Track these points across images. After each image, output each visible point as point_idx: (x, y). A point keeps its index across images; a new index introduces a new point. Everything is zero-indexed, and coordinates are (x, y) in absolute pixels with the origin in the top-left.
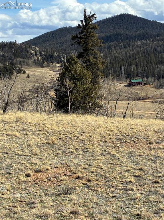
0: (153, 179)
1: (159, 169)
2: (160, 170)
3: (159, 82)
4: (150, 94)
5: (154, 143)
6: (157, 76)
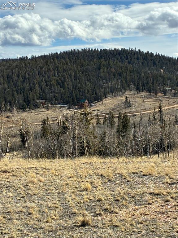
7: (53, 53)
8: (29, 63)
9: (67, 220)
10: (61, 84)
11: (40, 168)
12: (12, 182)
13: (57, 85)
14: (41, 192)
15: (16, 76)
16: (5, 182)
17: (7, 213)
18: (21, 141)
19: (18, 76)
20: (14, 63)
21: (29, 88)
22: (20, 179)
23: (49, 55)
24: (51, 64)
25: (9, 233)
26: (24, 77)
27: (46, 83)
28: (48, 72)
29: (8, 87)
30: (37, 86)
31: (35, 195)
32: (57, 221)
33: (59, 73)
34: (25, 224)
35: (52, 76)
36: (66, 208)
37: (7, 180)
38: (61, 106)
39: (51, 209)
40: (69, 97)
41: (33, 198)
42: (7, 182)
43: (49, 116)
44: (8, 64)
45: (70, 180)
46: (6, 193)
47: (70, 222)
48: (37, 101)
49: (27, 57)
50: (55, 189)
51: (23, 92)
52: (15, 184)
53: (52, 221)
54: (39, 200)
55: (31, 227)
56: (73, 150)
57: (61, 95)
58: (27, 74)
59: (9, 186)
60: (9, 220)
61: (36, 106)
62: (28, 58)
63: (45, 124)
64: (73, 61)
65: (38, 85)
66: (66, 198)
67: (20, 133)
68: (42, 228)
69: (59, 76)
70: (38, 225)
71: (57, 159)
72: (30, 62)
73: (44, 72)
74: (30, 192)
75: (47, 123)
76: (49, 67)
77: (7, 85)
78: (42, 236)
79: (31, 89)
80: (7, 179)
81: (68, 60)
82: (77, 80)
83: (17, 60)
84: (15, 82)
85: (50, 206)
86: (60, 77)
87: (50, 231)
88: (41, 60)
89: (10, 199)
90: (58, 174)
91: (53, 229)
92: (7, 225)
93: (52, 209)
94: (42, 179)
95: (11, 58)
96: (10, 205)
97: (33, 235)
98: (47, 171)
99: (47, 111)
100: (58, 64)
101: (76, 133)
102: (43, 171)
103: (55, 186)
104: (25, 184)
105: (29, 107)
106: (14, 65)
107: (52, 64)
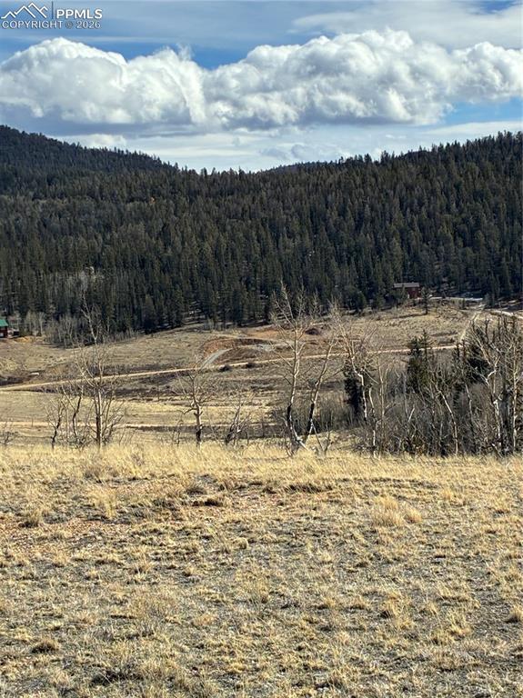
0: (36, 641)
1: (54, 606)
2: (56, 609)
3: (60, 328)
4: (32, 364)
5: (42, 521)
6: (52, 309)
7: (445, 145)
8: (375, 176)
9: (495, 638)
10: (468, 236)
11: (407, 480)
12: (329, 520)
13: (455, 239)
14: (415, 552)
15: (337, 212)
16: (308, 518)
17: (320, 608)
18: (349, 402)
19: (342, 213)
20: (332, 176)
21: (371, 246)
22: (352, 513)
23: (433, 149)
24: (439, 178)
25: (326, 670)
26: (359, 214)
27: (424, 233)
28: (429, 199)
29: (314, 244)
30: (396, 242)
31: (398, 560)
32: (466, 641)
33: (461, 203)
34: (372, 644)
35: (441, 213)
36: (491, 604)
37: (314, 514)
38: (466, 299)
39: (445, 604)
40: (489, 273)
41: (391, 570)
42: (315, 518)
43: (429, 330)
44: (313, 180)
45: (499, 519)
46: (314, 550)
47: (503, 646)
48: (397, 285)
49: (368, 157)
50: (454, 546)
51: (356, 260)
52: (339, 527)
53: (450, 641)
54: (410, 576)
55: (390, 654)
56: (505, 431)
57: (467, 269)
58: (367, 206)
59: (322, 532)
60: (326, 629)
61: (392, 301)
62: (373, 161)
63: (419, 352)
64: (503, 167)
65: (398, 237)
66: (489, 573)
67: (345, 378)
68: (423, 660)
69: (461, 212)
70: (411, 650)
71: (456, 458)
72: (377, 170)
73: (416, 201)
74: (383, 551)
75: (423, 349)
76: (432, 185)
77: (310, 238)
78: (422, 683)
79: (379, 251)
80: (315, 509)
81: (488, 164)
82: (516, 223)
83: (339, 166)
84: (334, 229)
85: (442, 594)
86: (464, 215)
87: (446, 670)
88: (410, 166)
89: (326, 570)
90: (461, 502)
91: (455, 663)
92: (320, 645)
93: (449, 605)
94: (414, 513)
95: (322, 161)
96: (325, 588)
97: (395, 678)
98: (430, 491)
99: (425, 314)
100: (458, 177)
101: (512, 381)
102: (418, 489)
103: (455, 537)
104: (367, 528)
105: (371, 301)
106: (330, 181)
107: (442, 178)
